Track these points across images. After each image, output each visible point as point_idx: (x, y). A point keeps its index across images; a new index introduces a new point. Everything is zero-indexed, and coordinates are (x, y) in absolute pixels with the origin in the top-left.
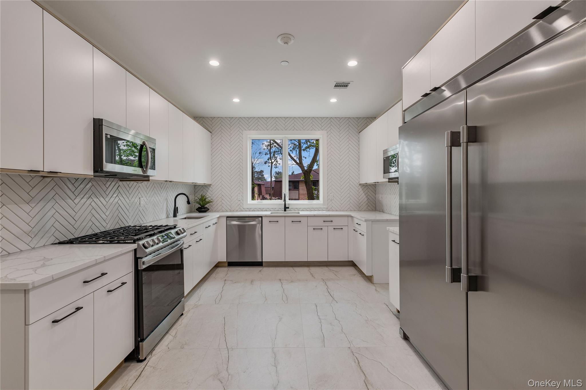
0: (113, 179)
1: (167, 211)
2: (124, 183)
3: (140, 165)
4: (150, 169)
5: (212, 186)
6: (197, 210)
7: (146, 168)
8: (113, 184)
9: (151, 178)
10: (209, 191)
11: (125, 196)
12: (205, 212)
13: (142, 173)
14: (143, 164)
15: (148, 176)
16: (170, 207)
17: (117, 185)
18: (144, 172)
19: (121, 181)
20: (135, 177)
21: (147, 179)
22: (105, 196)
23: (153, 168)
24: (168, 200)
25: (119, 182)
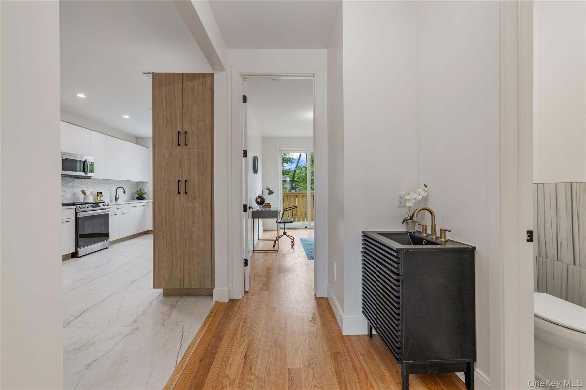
0: (71, 178)
1: (111, 197)
2: (78, 180)
3: (84, 172)
4: (89, 173)
5: (148, 183)
6: (136, 198)
7: (87, 172)
8: (71, 180)
9: (91, 178)
10: (146, 186)
11: (78, 187)
12: (142, 199)
13: (85, 175)
14: (86, 171)
15: (90, 177)
16: (113, 195)
17: (74, 181)
18: (86, 174)
19: (75, 179)
20: (82, 177)
21: (89, 178)
22: (66, 186)
23: (92, 171)
24: (112, 191)
25: (74, 179)
